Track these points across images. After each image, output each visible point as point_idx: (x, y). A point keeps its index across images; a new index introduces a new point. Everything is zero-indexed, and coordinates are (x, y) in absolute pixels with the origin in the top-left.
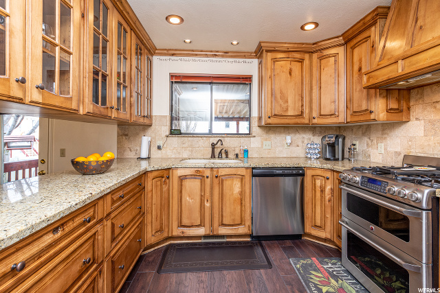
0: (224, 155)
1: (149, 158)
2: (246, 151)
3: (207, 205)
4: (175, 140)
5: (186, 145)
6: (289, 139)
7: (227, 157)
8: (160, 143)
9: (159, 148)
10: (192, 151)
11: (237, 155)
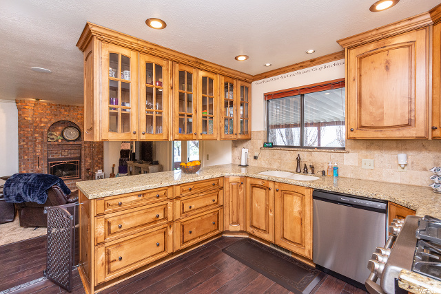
0: (310, 171)
1: (247, 166)
2: (336, 169)
3: (271, 214)
4: (267, 152)
5: (275, 157)
6: (402, 157)
7: (313, 173)
8: (256, 154)
9: (255, 158)
10: (280, 163)
11: (324, 173)
